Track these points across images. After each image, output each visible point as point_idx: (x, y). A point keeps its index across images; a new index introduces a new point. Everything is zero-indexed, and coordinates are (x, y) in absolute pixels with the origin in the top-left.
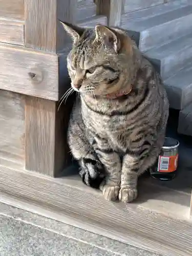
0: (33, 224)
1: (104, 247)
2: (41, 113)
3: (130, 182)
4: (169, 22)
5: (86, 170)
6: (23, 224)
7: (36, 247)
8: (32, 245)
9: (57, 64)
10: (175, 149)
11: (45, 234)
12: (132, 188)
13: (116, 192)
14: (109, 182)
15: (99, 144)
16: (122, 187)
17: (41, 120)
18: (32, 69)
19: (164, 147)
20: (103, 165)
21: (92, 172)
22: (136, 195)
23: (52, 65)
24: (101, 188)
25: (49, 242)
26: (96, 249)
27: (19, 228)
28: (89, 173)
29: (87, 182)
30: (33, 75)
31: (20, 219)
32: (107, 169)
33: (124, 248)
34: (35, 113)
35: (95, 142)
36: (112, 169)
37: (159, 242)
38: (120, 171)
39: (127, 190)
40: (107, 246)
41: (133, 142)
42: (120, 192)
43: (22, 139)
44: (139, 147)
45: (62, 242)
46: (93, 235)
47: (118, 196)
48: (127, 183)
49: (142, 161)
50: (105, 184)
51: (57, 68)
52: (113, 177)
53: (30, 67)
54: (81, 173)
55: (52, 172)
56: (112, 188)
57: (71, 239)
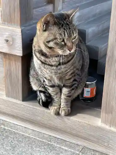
0: (10, 129)
1: (52, 142)
2: (14, 63)
3: (66, 104)
4: (93, 7)
5: (40, 97)
6: (5, 129)
7: (13, 143)
8: (10, 141)
9: (20, 34)
10: (94, 84)
11: (17, 135)
12: (68, 107)
13: (58, 110)
14: (54, 104)
15: (47, 82)
16: (61, 107)
17: (13, 68)
18: (6, 37)
19: (87, 83)
20: (50, 94)
21: (43, 98)
22: (70, 111)
23: (18, 35)
24: (49, 107)
25: (20, 139)
26: (47, 143)
27: (2, 132)
28: (42, 99)
29: (41, 104)
30: (7, 41)
31: (3, 126)
32: (52, 96)
33: (64, 143)
34: (10, 64)
35: (44, 81)
36: (56, 96)
37: (84, 139)
38: (60, 98)
39: (64, 108)
40: (53, 142)
41: (67, 80)
42: (60, 110)
43: (3, 79)
44: (70, 83)
45: (27, 140)
46: (45, 135)
47: (59, 112)
48: (65, 104)
49: (73, 91)
50: (52, 105)
51: (21, 36)
52: (56, 101)
53: (5, 36)
54: (38, 99)
55: (21, 98)
56: (56, 107)
57: (32, 138)
